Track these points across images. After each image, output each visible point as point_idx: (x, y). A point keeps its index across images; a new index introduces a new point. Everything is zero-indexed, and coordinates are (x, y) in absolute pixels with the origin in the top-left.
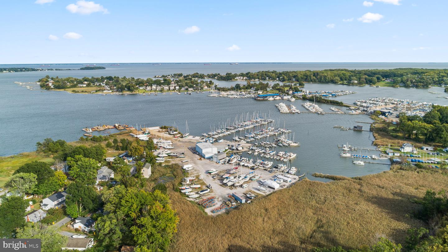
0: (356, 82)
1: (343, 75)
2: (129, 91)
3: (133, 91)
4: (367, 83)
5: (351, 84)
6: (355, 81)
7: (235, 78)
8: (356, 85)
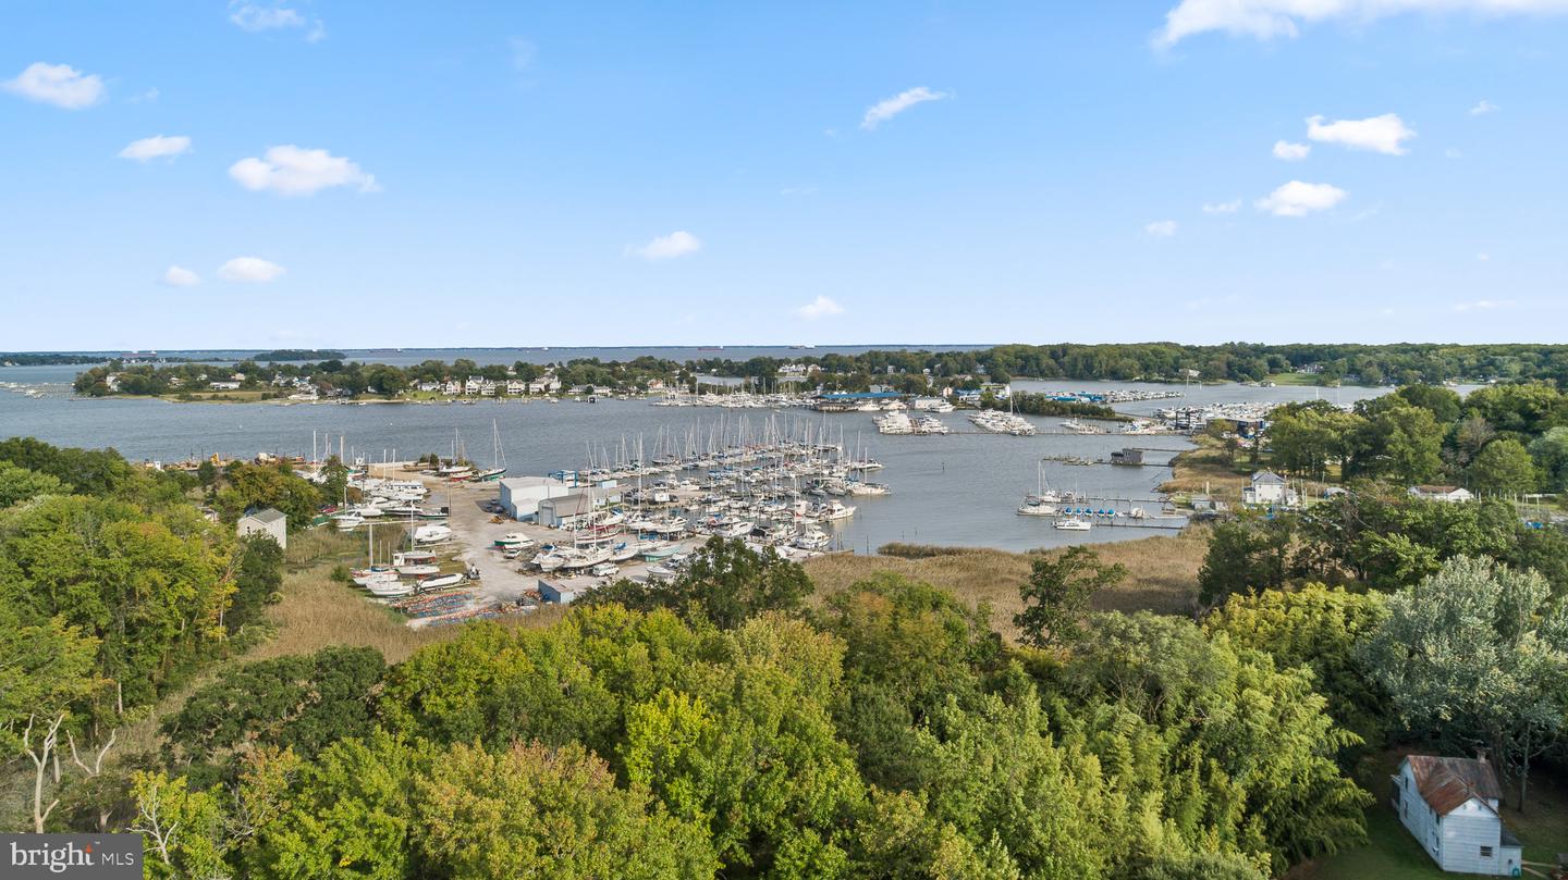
0: (1195, 373)
1: (1156, 356)
2: (379, 394)
3: (393, 395)
4: (1231, 376)
5: (1175, 380)
6: (1191, 371)
7: (779, 367)
8: (1194, 381)
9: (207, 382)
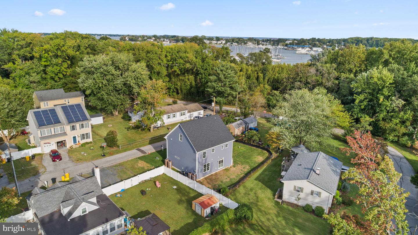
7: (286, 41)
9: (146, 39)
